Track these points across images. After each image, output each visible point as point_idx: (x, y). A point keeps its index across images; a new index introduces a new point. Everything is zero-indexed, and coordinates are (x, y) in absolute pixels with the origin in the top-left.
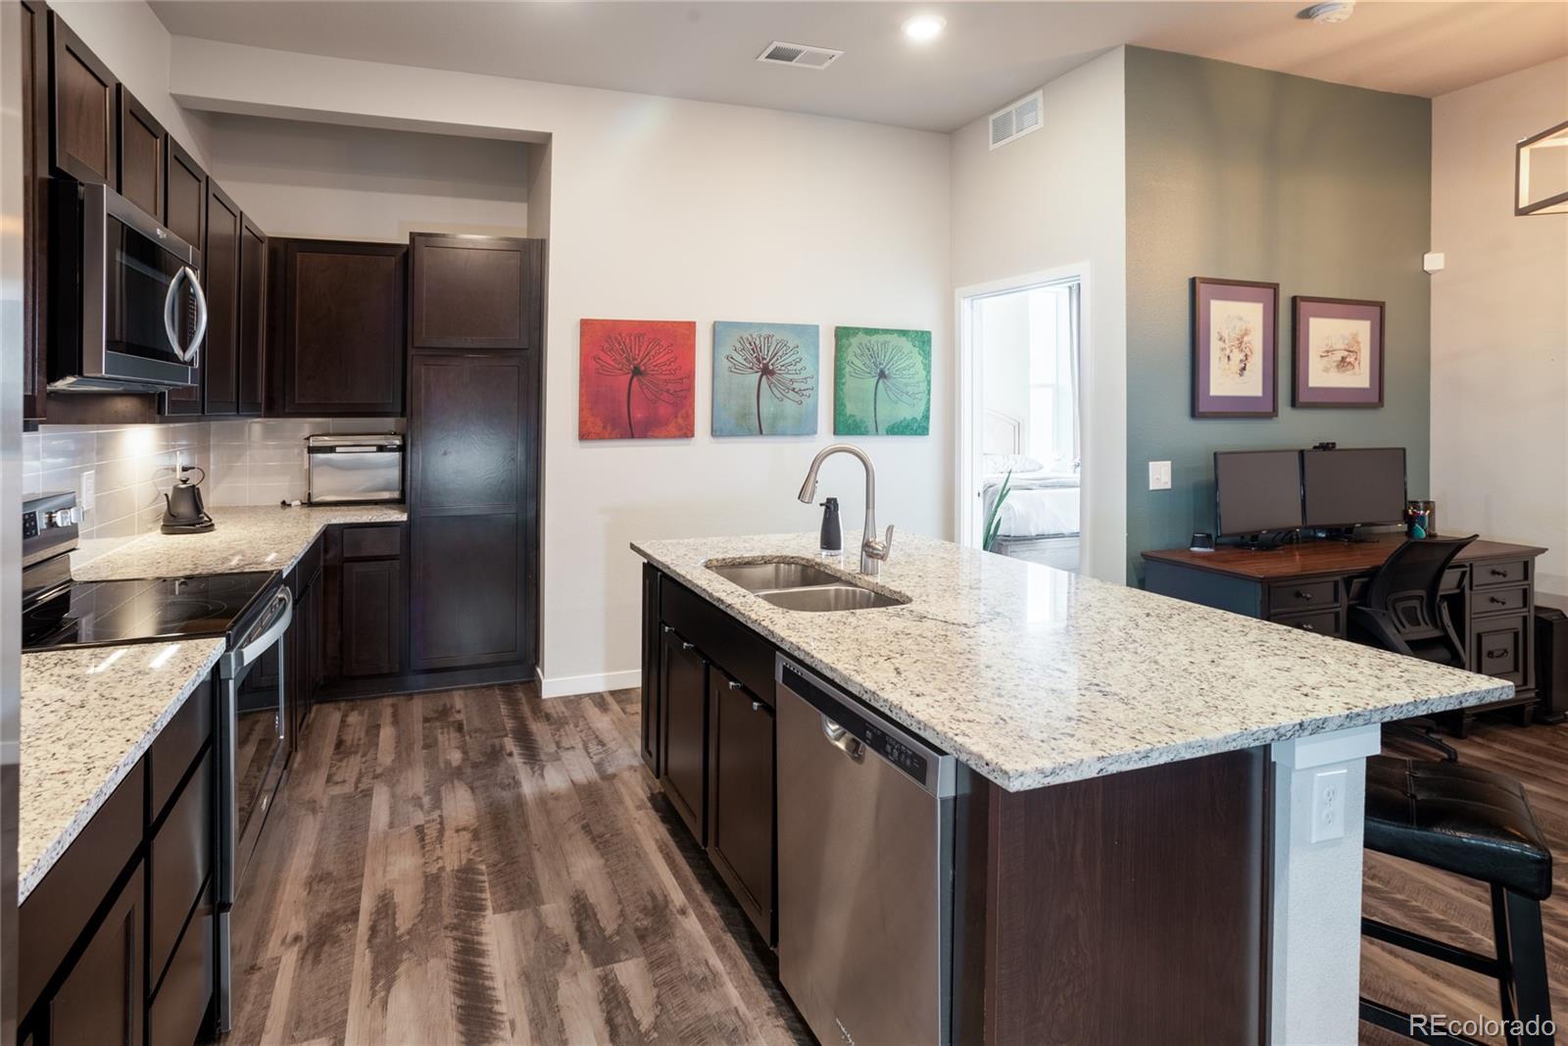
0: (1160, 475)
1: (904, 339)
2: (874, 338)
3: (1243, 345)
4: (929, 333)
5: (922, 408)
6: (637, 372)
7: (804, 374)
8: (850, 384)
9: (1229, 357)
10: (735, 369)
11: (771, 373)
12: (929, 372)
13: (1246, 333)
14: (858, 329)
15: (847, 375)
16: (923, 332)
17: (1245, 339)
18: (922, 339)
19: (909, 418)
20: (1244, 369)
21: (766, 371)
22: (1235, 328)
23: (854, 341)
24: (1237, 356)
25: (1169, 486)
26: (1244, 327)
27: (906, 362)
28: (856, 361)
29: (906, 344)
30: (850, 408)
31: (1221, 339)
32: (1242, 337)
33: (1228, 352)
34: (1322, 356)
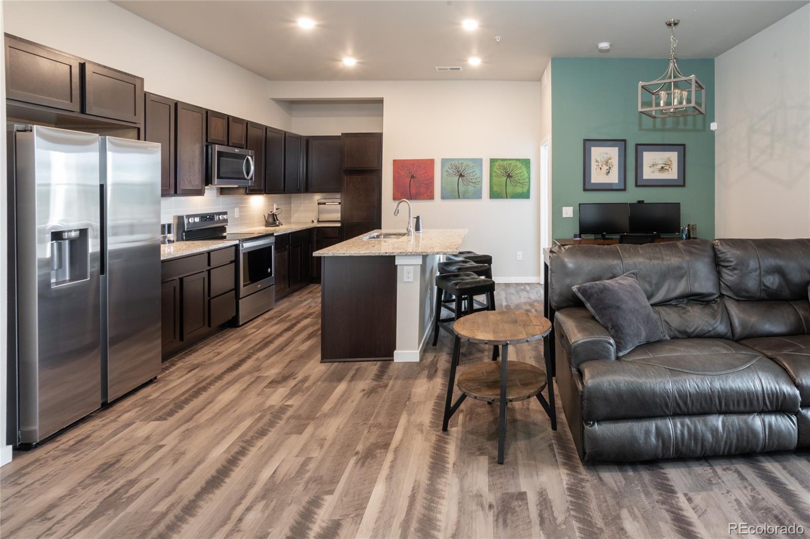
0: (568, 212)
1: (518, 162)
2: (505, 163)
3: (608, 164)
4: (530, 159)
5: (527, 187)
6: (413, 177)
7: (476, 176)
8: (495, 179)
9: (601, 168)
10: (449, 175)
11: (463, 176)
12: (529, 175)
13: (610, 159)
14: (498, 159)
15: (494, 177)
16: (526, 160)
17: (609, 161)
18: (526, 162)
19: (521, 192)
20: (609, 172)
21: (461, 176)
22: (604, 157)
23: (497, 164)
24: (605, 168)
25: (572, 216)
26: (609, 157)
27: (520, 171)
28: (497, 171)
29: (519, 164)
30: (495, 189)
31: (597, 162)
32: (608, 161)
33: (600, 166)
34: (650, 167)
